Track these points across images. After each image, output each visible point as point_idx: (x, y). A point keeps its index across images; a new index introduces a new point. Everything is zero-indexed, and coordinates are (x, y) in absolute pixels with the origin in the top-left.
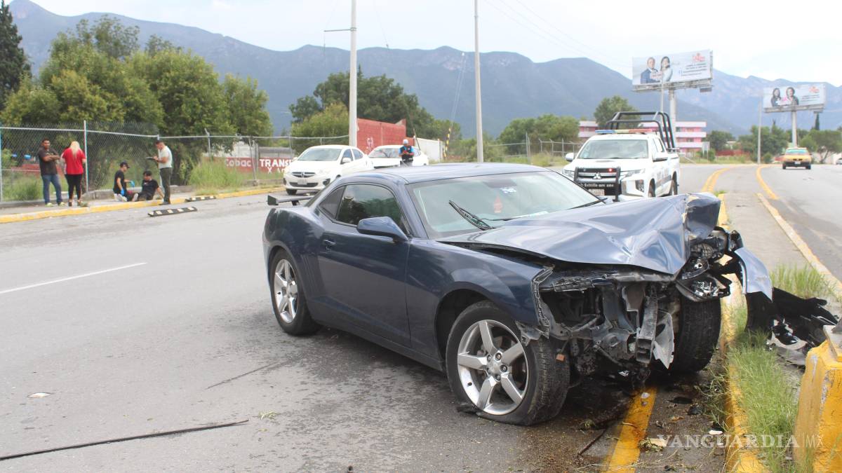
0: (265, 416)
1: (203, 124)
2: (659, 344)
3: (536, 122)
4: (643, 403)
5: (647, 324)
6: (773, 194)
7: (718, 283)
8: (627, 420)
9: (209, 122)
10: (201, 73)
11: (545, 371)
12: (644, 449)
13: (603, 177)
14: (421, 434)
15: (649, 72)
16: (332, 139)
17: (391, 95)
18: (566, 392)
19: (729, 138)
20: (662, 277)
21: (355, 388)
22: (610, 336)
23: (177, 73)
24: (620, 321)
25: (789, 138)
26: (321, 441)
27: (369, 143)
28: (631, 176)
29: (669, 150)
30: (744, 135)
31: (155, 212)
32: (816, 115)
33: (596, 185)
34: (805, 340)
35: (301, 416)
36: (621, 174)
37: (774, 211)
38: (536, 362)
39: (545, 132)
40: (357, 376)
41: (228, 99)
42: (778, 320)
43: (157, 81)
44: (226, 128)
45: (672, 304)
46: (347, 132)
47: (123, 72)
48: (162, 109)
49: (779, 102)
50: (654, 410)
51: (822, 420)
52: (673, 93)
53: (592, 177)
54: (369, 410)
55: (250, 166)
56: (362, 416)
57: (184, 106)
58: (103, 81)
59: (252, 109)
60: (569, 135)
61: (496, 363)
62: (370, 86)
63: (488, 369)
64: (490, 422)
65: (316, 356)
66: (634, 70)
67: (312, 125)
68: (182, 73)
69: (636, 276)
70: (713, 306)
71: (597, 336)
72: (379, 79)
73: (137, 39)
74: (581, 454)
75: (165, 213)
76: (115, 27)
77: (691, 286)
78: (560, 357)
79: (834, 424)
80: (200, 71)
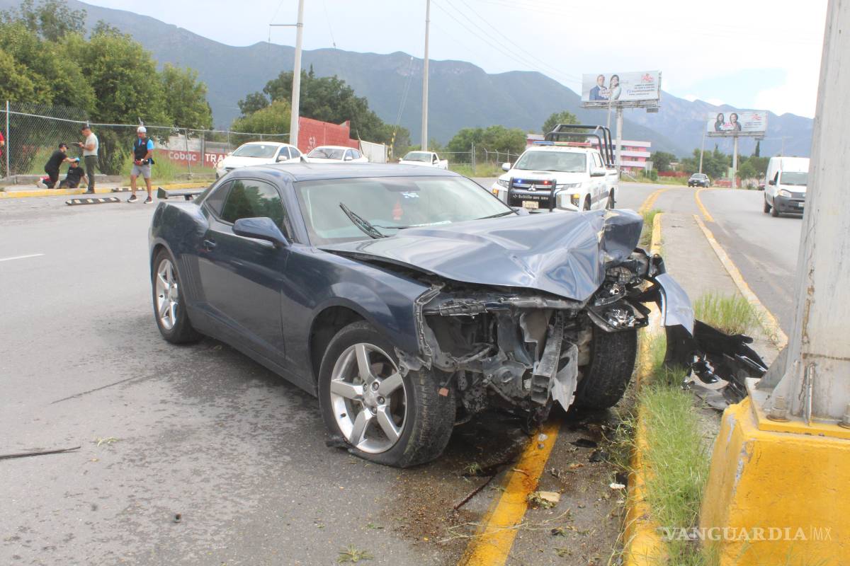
0: (104, 443)
1: (137, 113)
2: (560, 381)
3: (485, 132)
4: (539, 445)
5: (547, 358)
6: (710, 217)
7: (636, 311)
8: (519, 465)
9: (145, 112)
10: (138, 60)
11: (425, 407)
12: (532, 504)
13: (538, 189)
14: (277, 473)
15: (599, 89)
16: (273, 136)
17: (341, 97)
18: (451, 430)
19: (673, 159)
20: (569, 304)
21: (221, 410)
22: (503, 370)
23: (112, 58)
24: (516, 352)
25: (730, 162)
26: (157, 478)
27: (311, 143)
28: (567, 189)
29: (609, 166)
30: (687, 157)
31: (73, 200)
32: (757, 141)
33: (531, 197)
34: (726, 379)
35: (146, 443)
36: (557, 187)
37: (708, 233)
38: (416, 396)
39: (493, 143)
40: (228, 396)
41: (166, 88)
42: (699, 357)
43: (91, 66)
44: (162, 118)
45: (583, 332)
46: (289, 132)
47: (54, 53)
48: (94, 94)
49: (722, 127)
50: (552, 454)
51: (735, 503)
52: (621, 111)
53: (527, 189)
54: (227, 440)
55: (194, 160)
56: (216, 446)
57: (118, 93)
58: (32, 61)
59: (189, 101)
60: (515, 146)
61: (373, 394)
62: (320, 87)
63: (363, 400)
64: (362, 460)
65: (190, 369)
66: (584, 86)
67: (254, 121)
68: (117, 59)
69: (537, 301)
70: (629, 338)
71: (488, 368)
72: (330, 80)
73: (83, 23)
74: (456, 508)
75: (84, 202)
76: (61, 9)
77: (605, 313)
78: (444, 392)
79: (749, 508)
80: (137, 57)
